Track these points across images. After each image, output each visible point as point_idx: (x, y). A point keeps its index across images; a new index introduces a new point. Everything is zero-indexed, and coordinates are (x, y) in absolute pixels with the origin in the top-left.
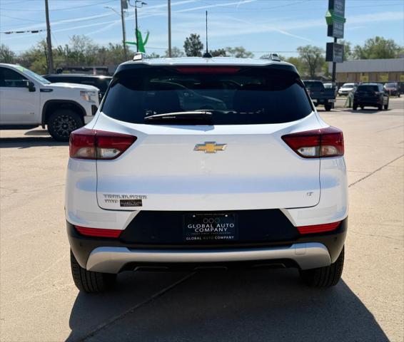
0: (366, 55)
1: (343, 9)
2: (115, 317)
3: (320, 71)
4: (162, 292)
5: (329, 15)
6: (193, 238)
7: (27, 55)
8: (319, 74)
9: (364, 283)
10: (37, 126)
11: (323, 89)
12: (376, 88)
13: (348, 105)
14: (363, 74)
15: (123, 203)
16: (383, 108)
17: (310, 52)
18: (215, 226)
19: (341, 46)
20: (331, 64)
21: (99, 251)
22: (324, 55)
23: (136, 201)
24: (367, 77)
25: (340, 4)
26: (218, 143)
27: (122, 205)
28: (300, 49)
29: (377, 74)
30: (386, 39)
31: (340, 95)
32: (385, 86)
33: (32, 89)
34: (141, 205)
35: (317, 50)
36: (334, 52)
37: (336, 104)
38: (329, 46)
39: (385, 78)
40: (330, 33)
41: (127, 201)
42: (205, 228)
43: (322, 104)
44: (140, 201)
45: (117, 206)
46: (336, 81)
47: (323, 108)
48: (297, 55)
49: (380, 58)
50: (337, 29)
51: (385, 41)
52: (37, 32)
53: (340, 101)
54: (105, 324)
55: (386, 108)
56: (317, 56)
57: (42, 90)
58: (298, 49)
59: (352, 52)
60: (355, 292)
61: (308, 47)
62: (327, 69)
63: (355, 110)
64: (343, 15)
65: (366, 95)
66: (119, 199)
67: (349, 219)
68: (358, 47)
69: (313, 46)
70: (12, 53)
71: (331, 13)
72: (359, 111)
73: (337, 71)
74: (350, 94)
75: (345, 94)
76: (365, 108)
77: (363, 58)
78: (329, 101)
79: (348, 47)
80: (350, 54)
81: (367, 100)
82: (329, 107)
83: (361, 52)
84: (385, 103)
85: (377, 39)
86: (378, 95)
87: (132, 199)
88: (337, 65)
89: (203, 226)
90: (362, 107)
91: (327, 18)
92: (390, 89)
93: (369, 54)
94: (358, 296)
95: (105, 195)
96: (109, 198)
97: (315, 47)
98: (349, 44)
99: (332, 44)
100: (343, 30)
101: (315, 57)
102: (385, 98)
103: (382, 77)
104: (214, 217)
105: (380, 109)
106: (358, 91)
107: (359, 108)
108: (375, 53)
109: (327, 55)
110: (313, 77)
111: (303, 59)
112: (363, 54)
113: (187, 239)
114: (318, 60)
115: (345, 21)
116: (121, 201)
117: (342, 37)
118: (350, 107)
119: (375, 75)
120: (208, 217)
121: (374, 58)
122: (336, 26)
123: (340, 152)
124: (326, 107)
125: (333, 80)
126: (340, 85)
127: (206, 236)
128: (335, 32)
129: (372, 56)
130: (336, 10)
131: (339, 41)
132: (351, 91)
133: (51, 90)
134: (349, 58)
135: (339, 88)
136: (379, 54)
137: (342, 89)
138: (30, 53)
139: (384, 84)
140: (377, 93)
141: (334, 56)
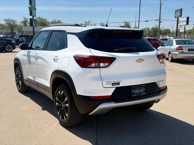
3: (15, 30)
15: (113, 84)
17: (10, 21)
18: (140, 90)
19: (35, 20)
23: (118, 83)
25: (34, 2)
26: (143, 59)
27: (112, 85)
28: (5, 20)
30: (43, 18)
34: (119, 84)
35: (14, 21)
36: (33, 22)
40: (31, 14)
41: (114, 83)
42: (137, 91)
44: (119, 83)
45: (111, 86)
48: (4, 23)
49: (42, 26)
51: (42, 19)
56: (14, 23)
58: (4, 20)
61: (9, 19)
64: (35, 7)
66: (111, 83)
69: (11, 19)
71: (31, 6)
85: (39, 18)
87: (116, 82)
89: (137, 90)
91: (29, 8)
95: (106, 82)
96: (108, 83)
97: (12, 19)
99: (32, 19)
101: (13, 24)
104: (139, 87)
108: (39, 24)
111: (7, 24)
113: (133, 96)
114: (14, 25)
115: (36, 10)
116: (112, 84)
117: (35, 16)
120: (138, 87)
121: (39, 26)
122: (33, 11)
127: (138, 94)
128: (33, 14)
130: (32, 4)
136: (41, 24)
141: (33, 24)
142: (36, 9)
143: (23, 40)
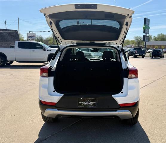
0: (157, 39)
1: (149, 24)
2: (55, 133)
3: (141, 44)
4: (73, 124)
5: (144, 26)
6: (81, 107)
7: (47, 39)
8: (141, 46)
9: (147, 123)
10: (46, 62)
11: (142, 51)
12: (160, 51)
13: (150, 56)
14: (156, 46)
16: (162, 57)
17: (138, 38)
18: (89, 103)
19: (148, 37)
20: (145, 42)
21: (48, 110)
22: (142, 39)
24: (157, 47)
25: (148, 22)
28: (135, 37)
29: (161, 46)
31: (148, 53)
32: (163, 50)
33: (44, 50)
35: (141, 37)
36: (145, 38)
37: (146, 56)
38: (144, 36)
39: (163, 47)
40: (144, 32)
43: (141, 55)
46: (146, 48)
47: (141, 57)
48: (134, 39)
49: (162, 40)
50: (147, 31)
51: (163, 35)
52: (50, 31)
53: (147, 55)
54: (51, 135)
55: (163, 57)
56: (141, 39)
57: (48, 50)
59: (152, 38)
60: (143, 127)
61: (138, 36)
62: (144, 44)
63: (152, 58)
64: (149, 26)
65: (156, 53)
67: (140, 101)
68: (155, 37)
70: (43, 38)
72: (154, 58)
73: (146, 44)
74: (151, 52)
75: (149, 52)
76: (156, 57)
77: (156, 40)
78: (143, 55)
79: (151, 37)
80: (152, 39)
81: (157, 54)
82: (143, 57)
83: (156, 38)
84: (163, 55)
85: (161, 34)
86: (160, 53)
88: (147, 42)
89: (85, 102)
90: (155, 57)
91: (143, 27)
92: (165, 51)
93: (158, 39)
94: (144, 129)
98: (151, 36)
99: (145, 36)
100: (149, 31)
101: (140, 40)
102: (163, 54)
103: (162, 47)
105: (161, 58)
106: (153, 51)
107: (154, 57)
109: (143, 39)
110: (139, 47)
111: (136, 41)
112: (156, 39)
113: (79, 107)
117: (148, 33)
118: (151, 57)
119: (160, 46)
122: (146, 30)
123: (137, 77)
124: (142, 57)
125: (145, 48)
126: (148, 49)
127: (86, 106)
128: (146, 32)
129: (159, 40)
130: (146, 25)
131: (147, 35)
132: (151, 51)
133: (51, 50)
134: (151, 40)
135: (147, 50)
136: (161, 39)
137: (148, 51)
138: (48, 38)
139: (163, 49)
140: (160, 52)
141: (145, 40)
142: (149, 28)
143: (135, 52)
